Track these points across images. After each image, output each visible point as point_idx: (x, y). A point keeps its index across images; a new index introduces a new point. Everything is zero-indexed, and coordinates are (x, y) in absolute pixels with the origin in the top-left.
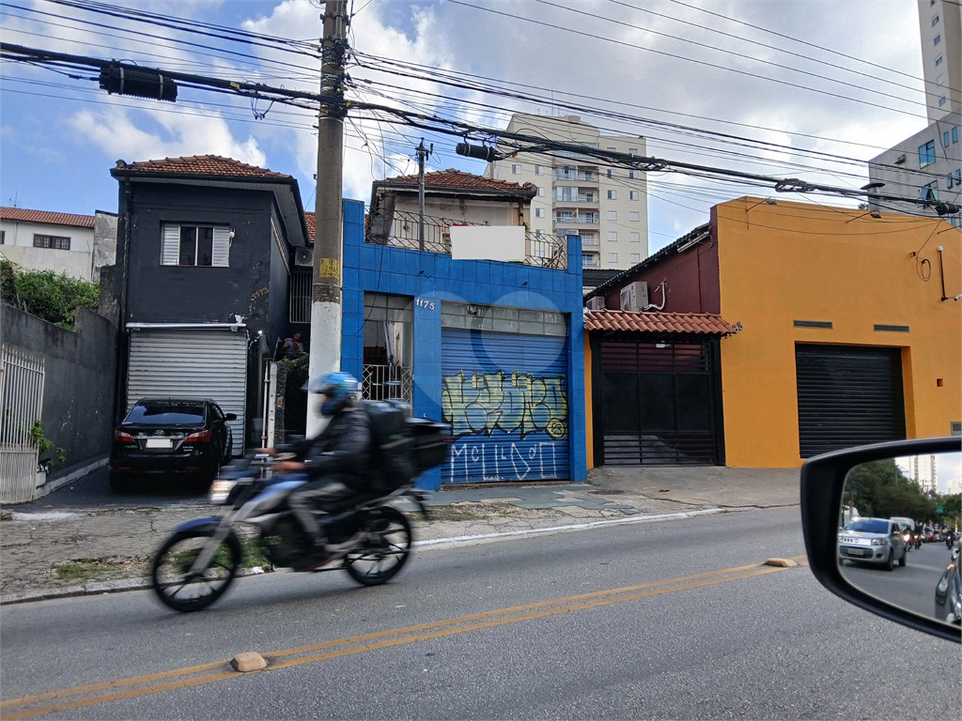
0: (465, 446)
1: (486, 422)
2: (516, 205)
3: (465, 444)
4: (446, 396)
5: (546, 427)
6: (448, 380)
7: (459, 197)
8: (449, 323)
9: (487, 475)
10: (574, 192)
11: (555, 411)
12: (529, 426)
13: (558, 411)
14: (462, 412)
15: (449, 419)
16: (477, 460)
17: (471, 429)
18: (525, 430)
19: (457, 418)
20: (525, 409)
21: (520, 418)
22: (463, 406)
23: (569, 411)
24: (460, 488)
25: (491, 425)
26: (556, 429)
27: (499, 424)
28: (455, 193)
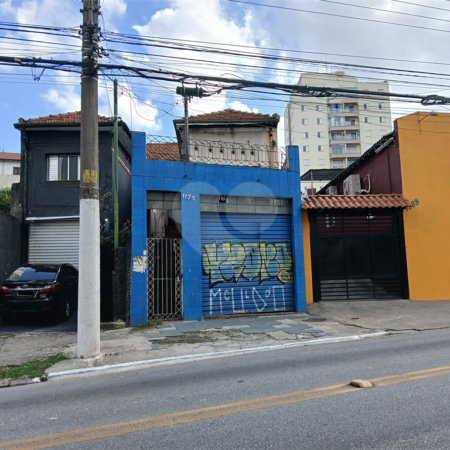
1: (234, 274)
2: (267, 129)
3: (220, 289)
4: (205, 257)
5: (277, 276)
6: (207, 246)
7: (229, 126)
8: (206, 208)
9: (235, 309)
10: (342, 120)
11: (283, 265)
12: (264, 276)
13: (286, 264)
14: (217, 267)
15: (208, 272)
16: (228, 299)
17: (224, 278)
18: (262, 278)
19: (213, 271)
20: (261, 264)
21: (258, 270)
22: (217, 263)
23: (293, 264)
24: (215, 318)
25: (238, 276)
26: (284, 277)
27: (243, 274)
28: (226, 124)
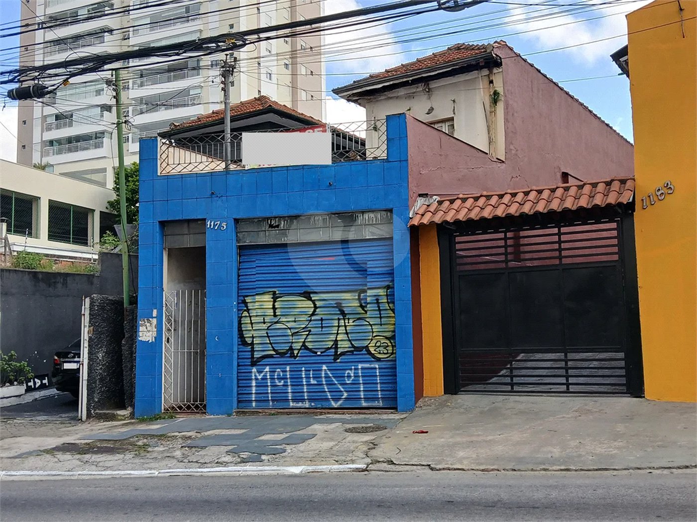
0: (267, 369)
1: (292, 343)
2: (485, 72)
3: (268, 367)
4: (246, 316)
5: (367, 347)
6: (248, 300)
7: (415, 82)
8: (248, 240)
9: (294, 400)
11: (379, 327)
12: (344, 346)
13: (383, 326)
14: (264, 333)
15: (249, 341)
16: (281, 384)
17: (274, 350)
18: (340, 351)
19: (258, 339)
20: (339, 326)
21: (333, 337)
22: (265, 326)
25: (297, 346)
26: (381, 349)
27: (307, 344)
28: (408, 79)
